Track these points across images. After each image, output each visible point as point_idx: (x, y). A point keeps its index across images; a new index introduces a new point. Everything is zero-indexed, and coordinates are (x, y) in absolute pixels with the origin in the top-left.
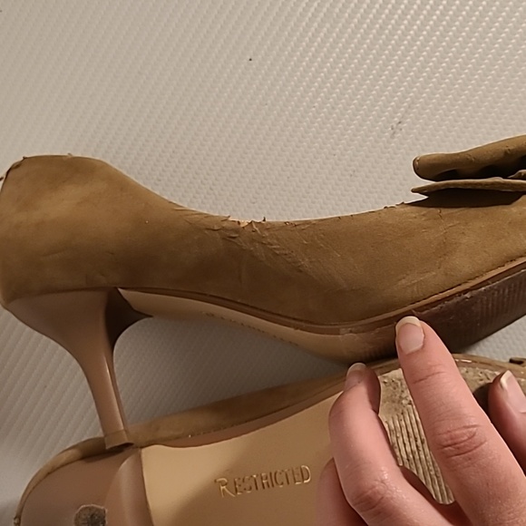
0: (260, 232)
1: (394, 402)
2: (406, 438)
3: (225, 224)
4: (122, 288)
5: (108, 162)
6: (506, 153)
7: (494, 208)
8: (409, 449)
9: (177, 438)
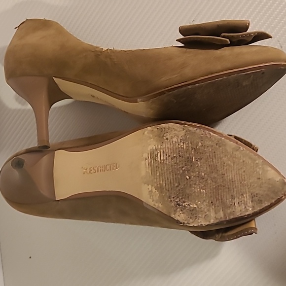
0: (110, 54)
1: (160, 137)
2: (162, 153)
3: (97, 49)
4: (55, 77)
5: (59, 23)
6: (218, 25)
7: (210, 50)
8: (162, 159)
9: (71, 148)
